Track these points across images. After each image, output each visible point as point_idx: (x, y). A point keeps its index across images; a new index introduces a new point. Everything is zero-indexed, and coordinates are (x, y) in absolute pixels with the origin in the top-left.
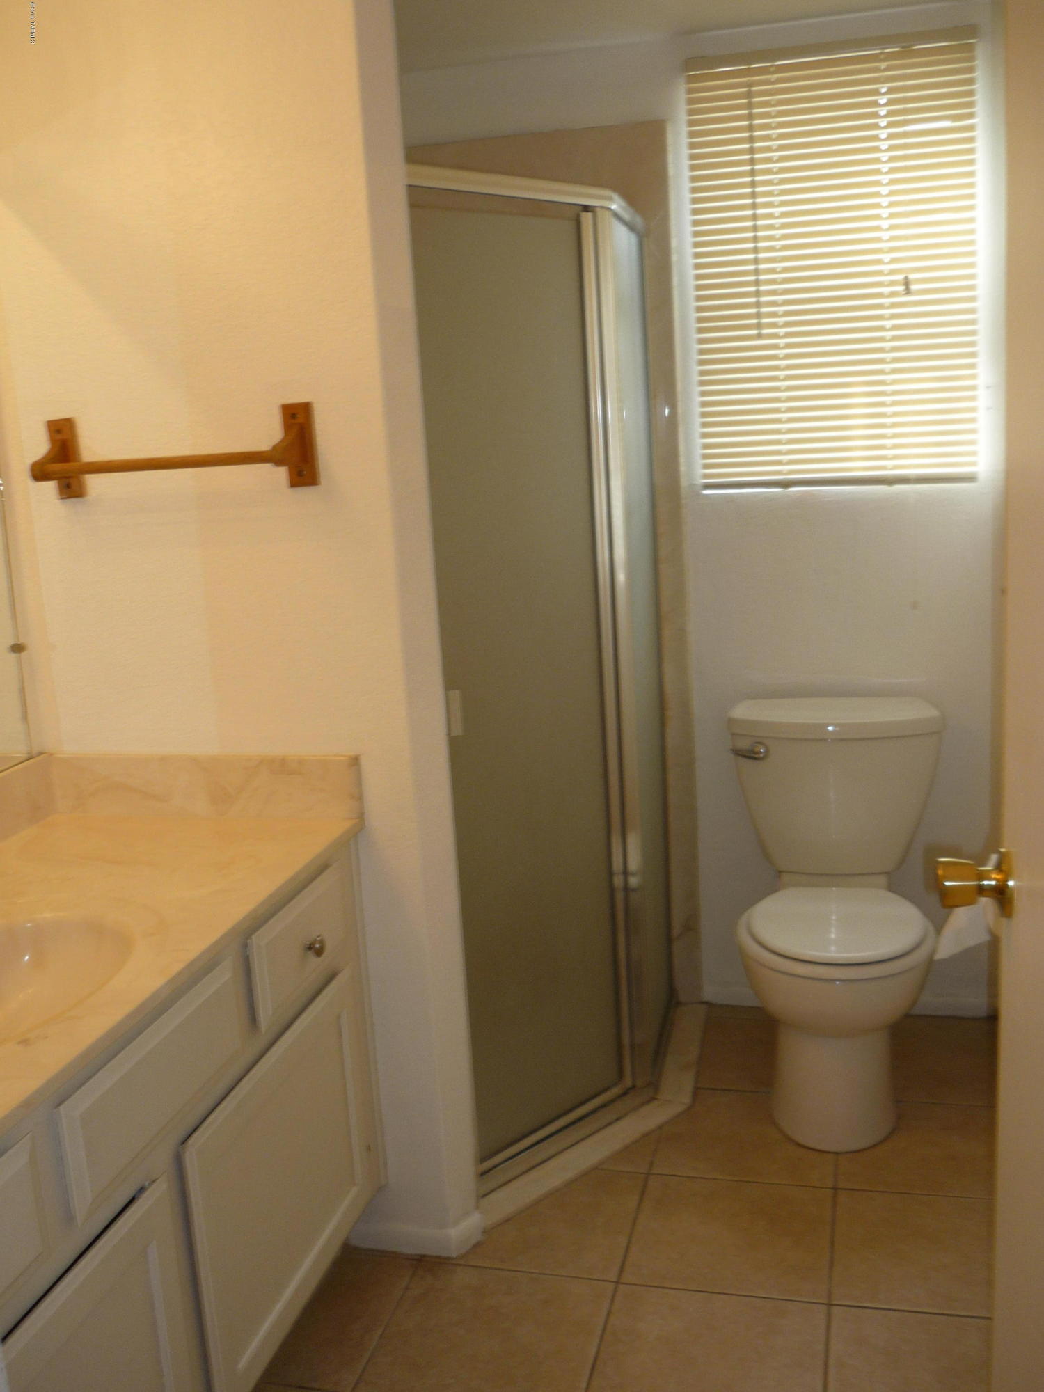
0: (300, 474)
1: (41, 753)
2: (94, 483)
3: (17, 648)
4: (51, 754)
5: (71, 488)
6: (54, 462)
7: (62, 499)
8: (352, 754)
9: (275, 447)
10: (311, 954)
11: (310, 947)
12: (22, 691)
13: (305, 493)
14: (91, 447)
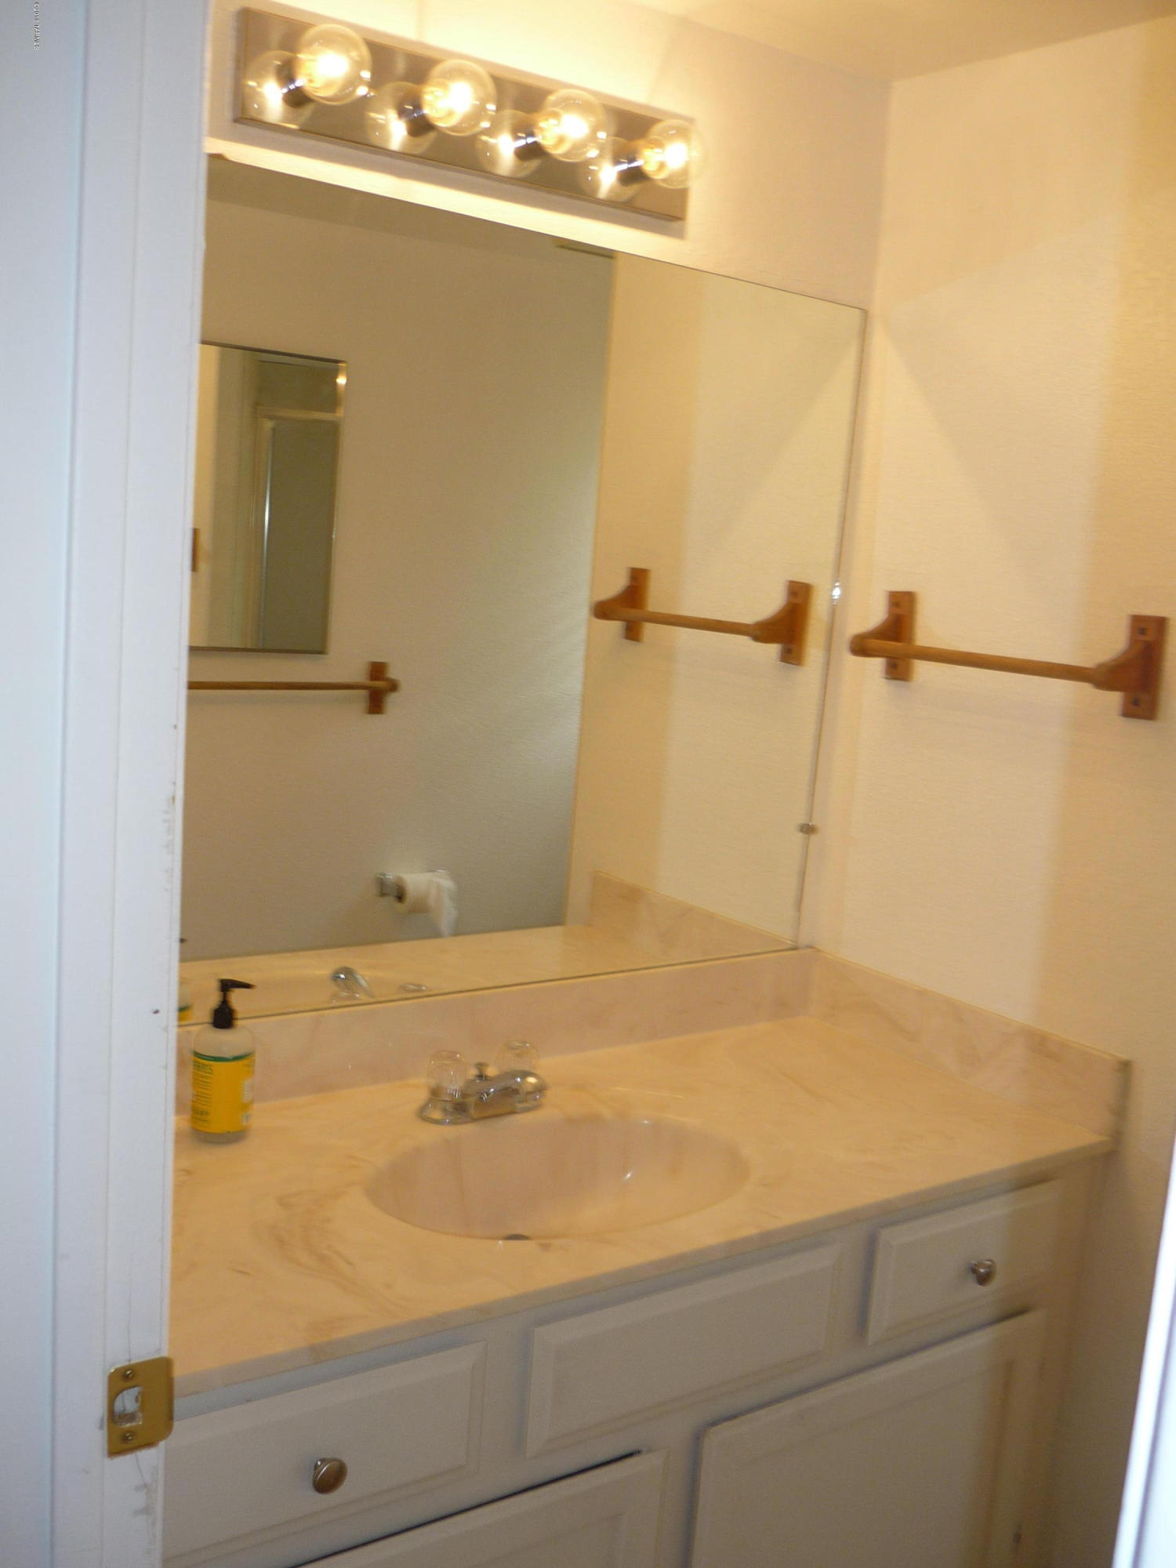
0: (1136, 703)
1: (810, 947)
2: (923, 669)
3: (808, 829)
4: (819, 951)
5: (898, 670)
6: (877, 639)
7: (887, 678)
8: (1124, 1057)
9: (1100, 666)
10: (972, 1277)
11: (974, 1270)
12: (803, 874)
13: (1138, 728)
14: (929, 630)
